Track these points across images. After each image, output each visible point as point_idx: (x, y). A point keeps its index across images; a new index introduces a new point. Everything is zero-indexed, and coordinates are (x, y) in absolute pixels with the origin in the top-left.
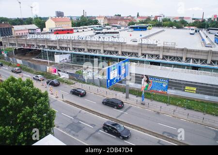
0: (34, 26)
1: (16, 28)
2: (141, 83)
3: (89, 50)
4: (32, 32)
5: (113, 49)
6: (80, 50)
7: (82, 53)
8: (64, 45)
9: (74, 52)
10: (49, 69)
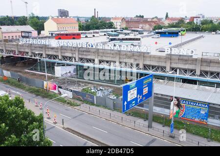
3: (101, 62)
4: (26, 35)
5: (131, 61)
6: (89, 60)
7: (91, 65)
8: (68, 54)
9: (80, 63)
10: (47, 84)
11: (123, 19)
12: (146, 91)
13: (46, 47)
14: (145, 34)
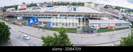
0: (14, 8)
1: (8, 9)
2: (42, 24)
3: (29, 15)
4: (13, 10)
5: (36, 14)
6: (26, 15)
7: (27, 16)
8: (21, 14)
9: (24, 16)
10: (16, 21)
11: (40, 3)
12: (36, 21)
13: (16, 12)
14: (44, 7)
